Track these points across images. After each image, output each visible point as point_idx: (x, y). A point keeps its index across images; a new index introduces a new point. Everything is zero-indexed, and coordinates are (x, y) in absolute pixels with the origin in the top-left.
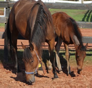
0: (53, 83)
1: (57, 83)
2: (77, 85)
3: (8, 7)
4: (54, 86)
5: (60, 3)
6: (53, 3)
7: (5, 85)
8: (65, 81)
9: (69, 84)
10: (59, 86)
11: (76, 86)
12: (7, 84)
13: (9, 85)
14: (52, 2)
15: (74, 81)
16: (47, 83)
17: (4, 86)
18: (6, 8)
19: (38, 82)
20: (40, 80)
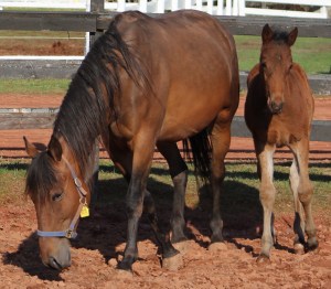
0: (239, 267)
1: (250, 266)
2: (315, 272)
3: (98, 30)
4: (242, 275)
5: (261, 16)
6: (238, 17)
7: (88, 271)
8: (277, 259)
9: (289, 268)
10: (258, 276)
11: (312, 277)
12: (95, 268)
13: (102, 272)
14: (235, 14)
15: (305, 261)
16: (219, 266)
17: (86, 275)
18: (92, 34)
19: (192, 264)
20: (197, 257)
